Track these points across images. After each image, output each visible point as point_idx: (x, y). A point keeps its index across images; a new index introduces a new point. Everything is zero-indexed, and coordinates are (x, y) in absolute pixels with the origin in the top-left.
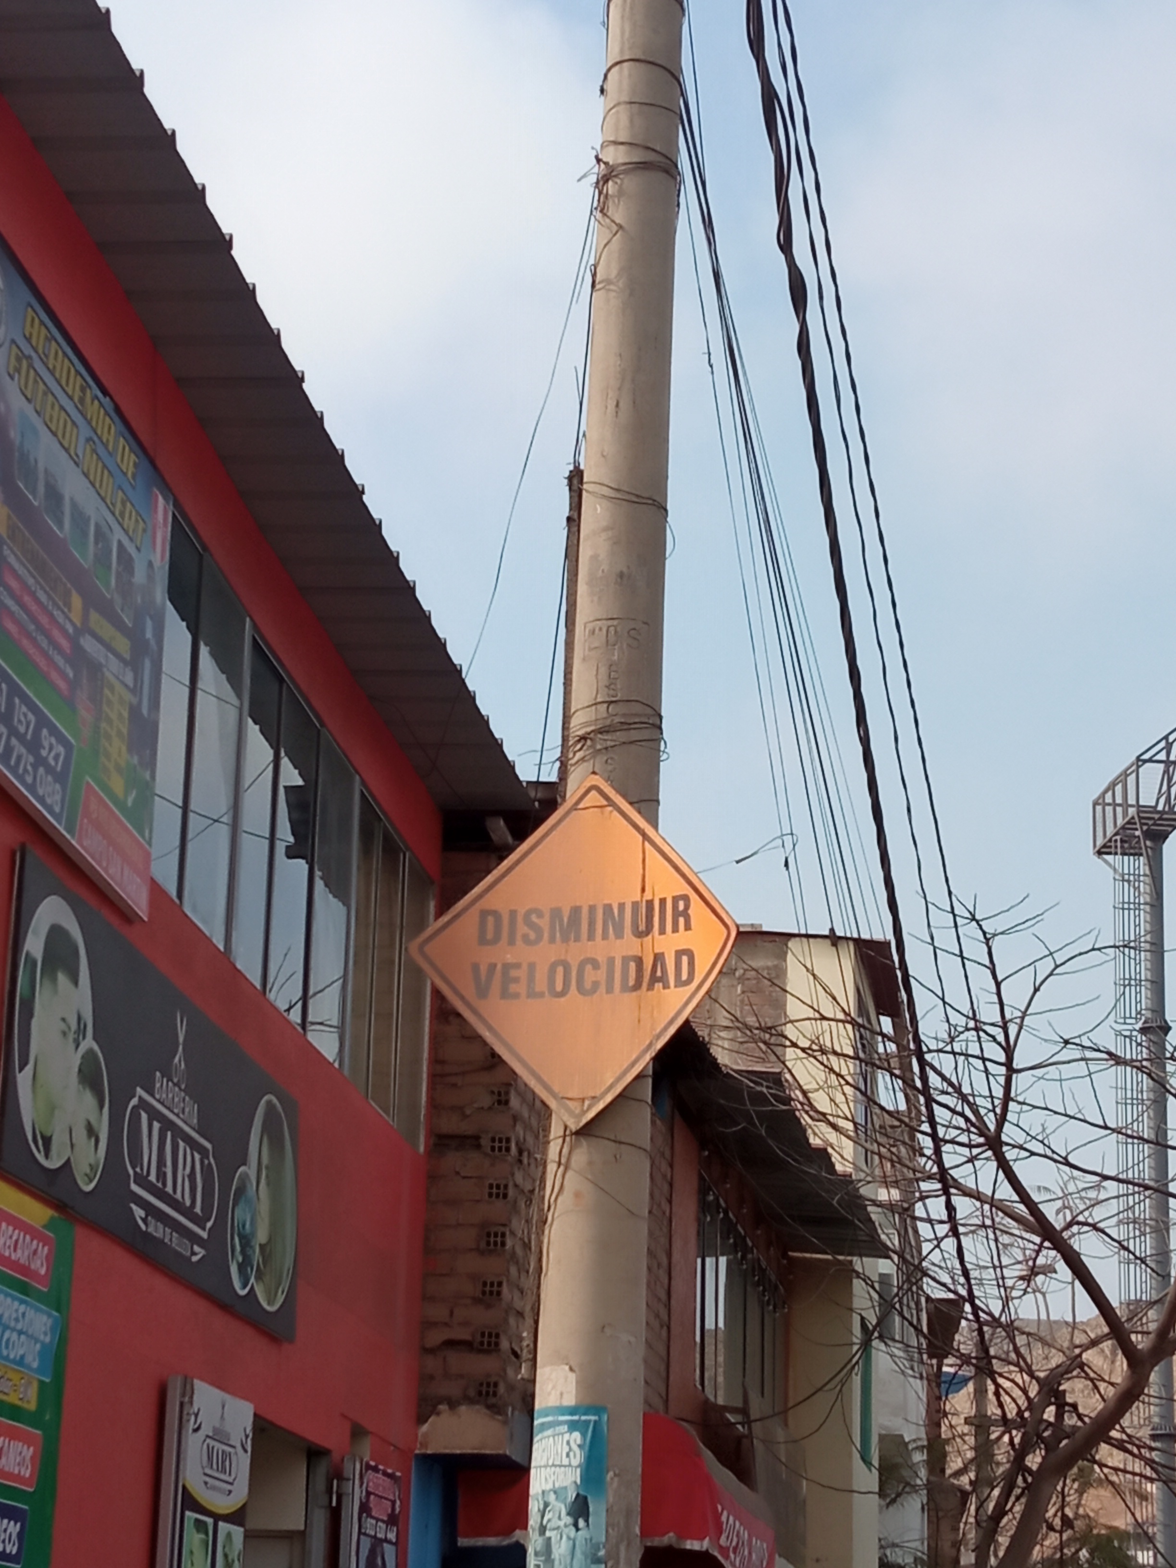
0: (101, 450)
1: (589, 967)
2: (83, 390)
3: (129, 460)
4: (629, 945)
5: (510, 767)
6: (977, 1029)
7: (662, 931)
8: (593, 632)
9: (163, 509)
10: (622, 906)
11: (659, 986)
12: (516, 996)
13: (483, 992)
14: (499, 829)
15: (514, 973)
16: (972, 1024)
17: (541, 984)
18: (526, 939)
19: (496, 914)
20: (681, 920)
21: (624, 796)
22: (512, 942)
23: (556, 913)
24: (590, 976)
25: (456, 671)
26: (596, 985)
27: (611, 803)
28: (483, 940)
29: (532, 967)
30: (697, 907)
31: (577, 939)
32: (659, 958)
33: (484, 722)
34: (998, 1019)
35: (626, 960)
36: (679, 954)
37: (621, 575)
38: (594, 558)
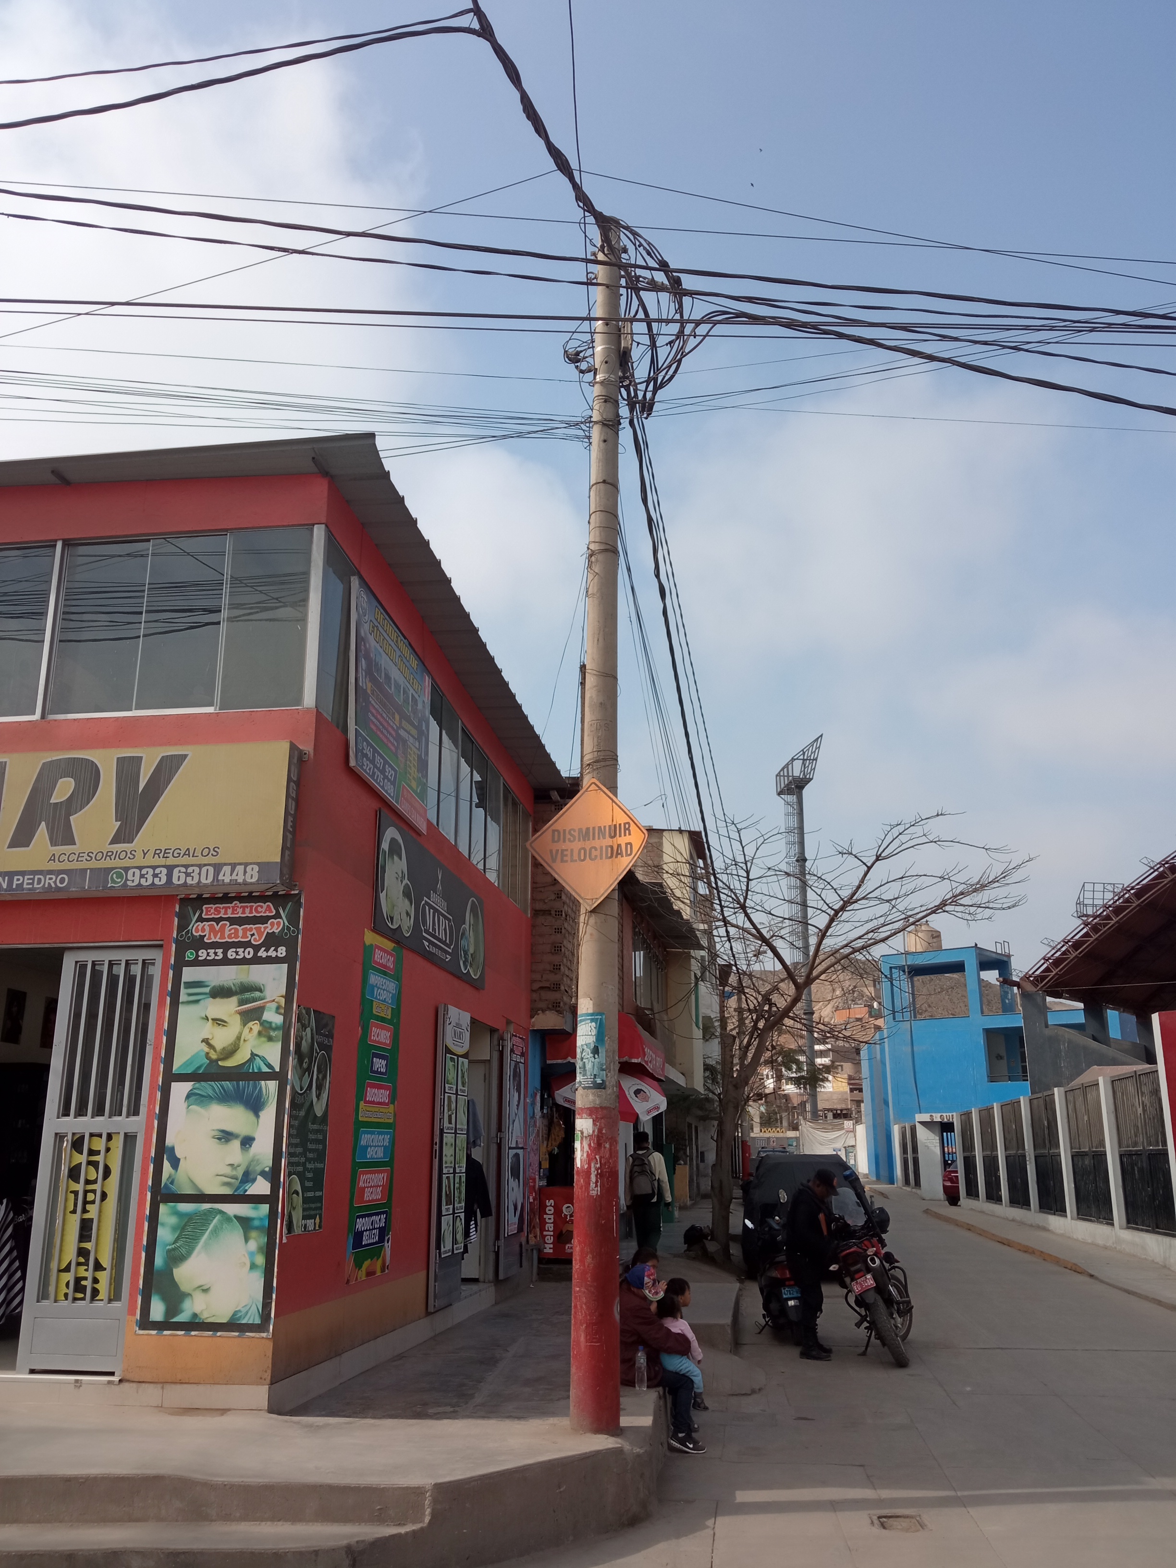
0: (404, 660)
1: (593, 850)
2: (397, 637)
3: (414, 663)
4: (608, 841)
5: (558, 772)
6: (736, 865)
7: (620, 836)
8: (591, 725)
9: (428, 681)
10: (605, 827)
11: (619, 856)
12: (567, 861)
13: (554, 861)
14: (555, 795)
15: (565, 853)
16: (734, 863)
17: (576, 857)
18: (569, 839)
19: (558, 831)
20: (627, 832)
21: (605, 786)
22: (564, 841)
23: (580, 830)
24: (594, 853)
25: (537, 737)
26: (596, 856)
27: (600, 789)
28: (553, 841)
29: (572, 850)
30: (633, 827)
31: (589, 840)
32: (619, 846)
33: (548, 755)
34: (743, 861)
35: (607, 847)
36: (627, 844)
37: (601, 704)
38: (591, 697)
